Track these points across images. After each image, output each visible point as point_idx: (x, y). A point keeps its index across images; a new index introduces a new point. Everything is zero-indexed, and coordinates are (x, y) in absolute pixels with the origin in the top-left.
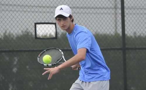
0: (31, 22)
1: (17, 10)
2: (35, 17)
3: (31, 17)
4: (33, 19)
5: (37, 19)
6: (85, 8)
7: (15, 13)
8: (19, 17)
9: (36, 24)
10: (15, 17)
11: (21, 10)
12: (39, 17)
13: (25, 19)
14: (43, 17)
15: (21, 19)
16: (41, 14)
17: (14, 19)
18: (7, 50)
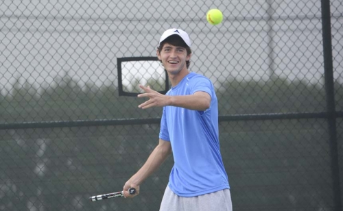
0: (111, 55)
1: (78, 28)
2: (119, 44)
3: (110, 44)
4: (115, 50)
5: (124, 49)
6: (236, 19)
7: (74, 37)
8: (83, 45)
9: (120, 61)
10: (74, 45)
11: (87, 28)
12: (128, 44)
13: (97, 50)
14: (136, 43)
15: (88, 50)
16: (132, 38)
17: (70, 51)
18: (56, 122)
